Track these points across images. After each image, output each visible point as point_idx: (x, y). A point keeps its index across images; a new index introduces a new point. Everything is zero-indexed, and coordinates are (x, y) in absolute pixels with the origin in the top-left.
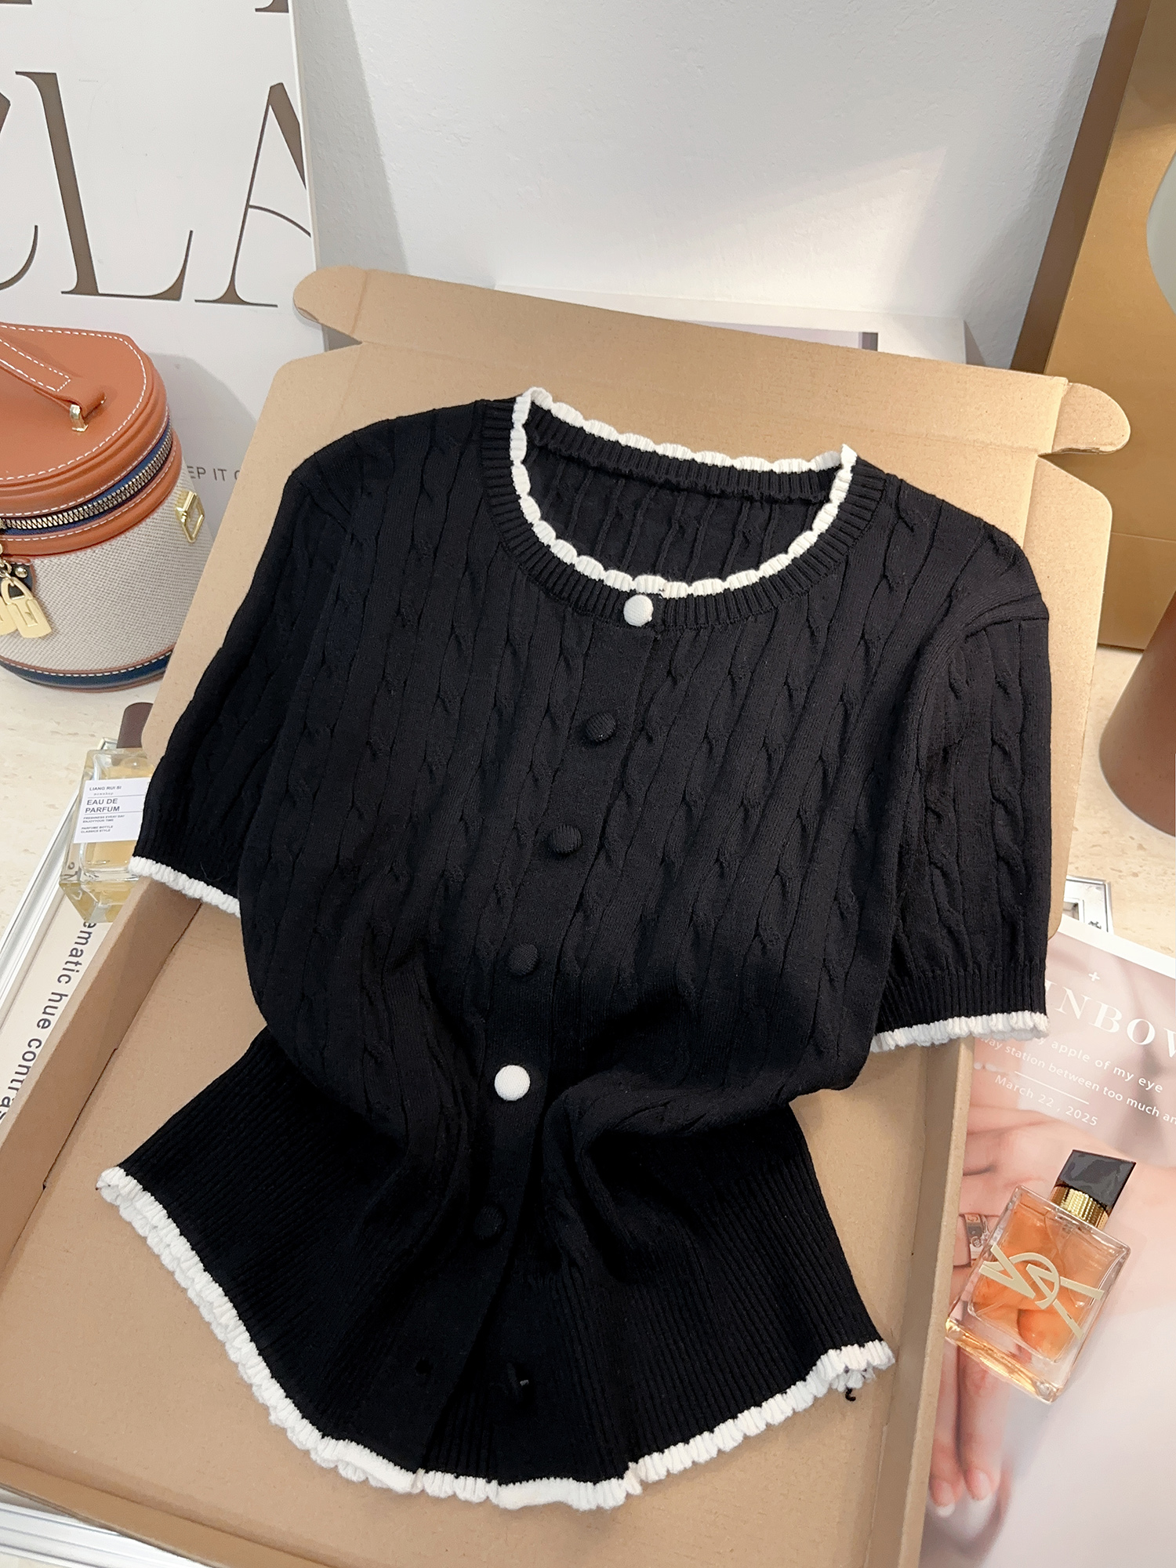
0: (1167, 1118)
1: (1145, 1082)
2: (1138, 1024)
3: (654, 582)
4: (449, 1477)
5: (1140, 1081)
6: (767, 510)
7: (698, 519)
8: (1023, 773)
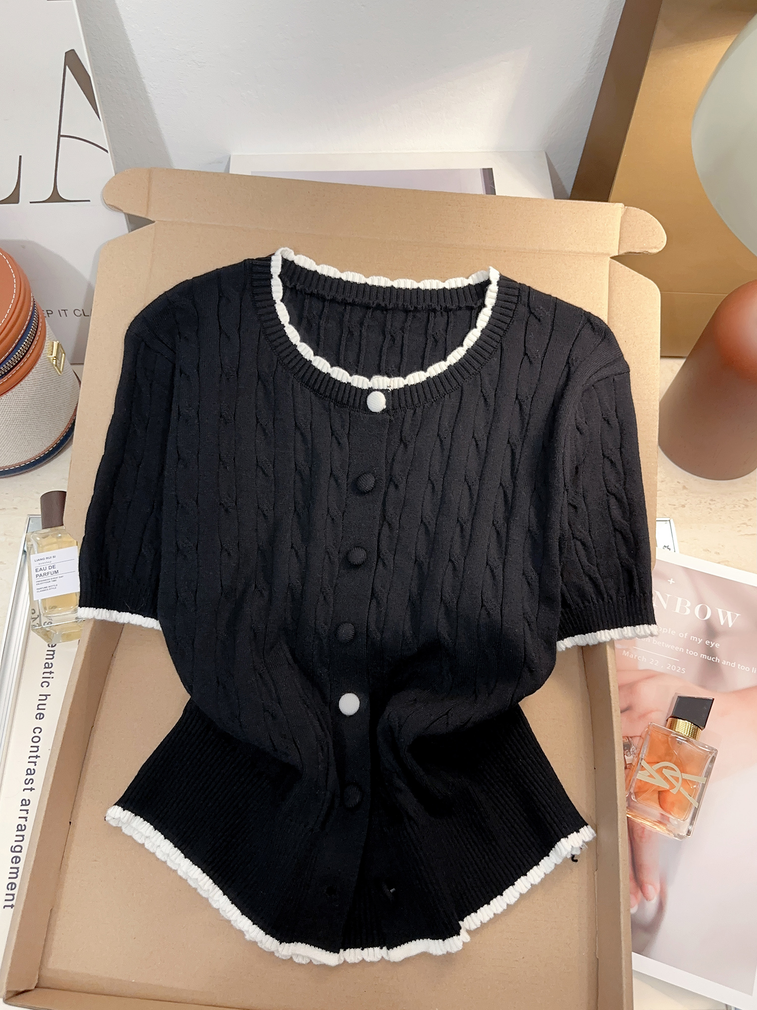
0: (724, 663)
1: (709, 643)
2: (701, 606)
4: (358, 950)
5: (706, 642)
6: (446, 317)
7: (402, 329)
8: (625, 474)
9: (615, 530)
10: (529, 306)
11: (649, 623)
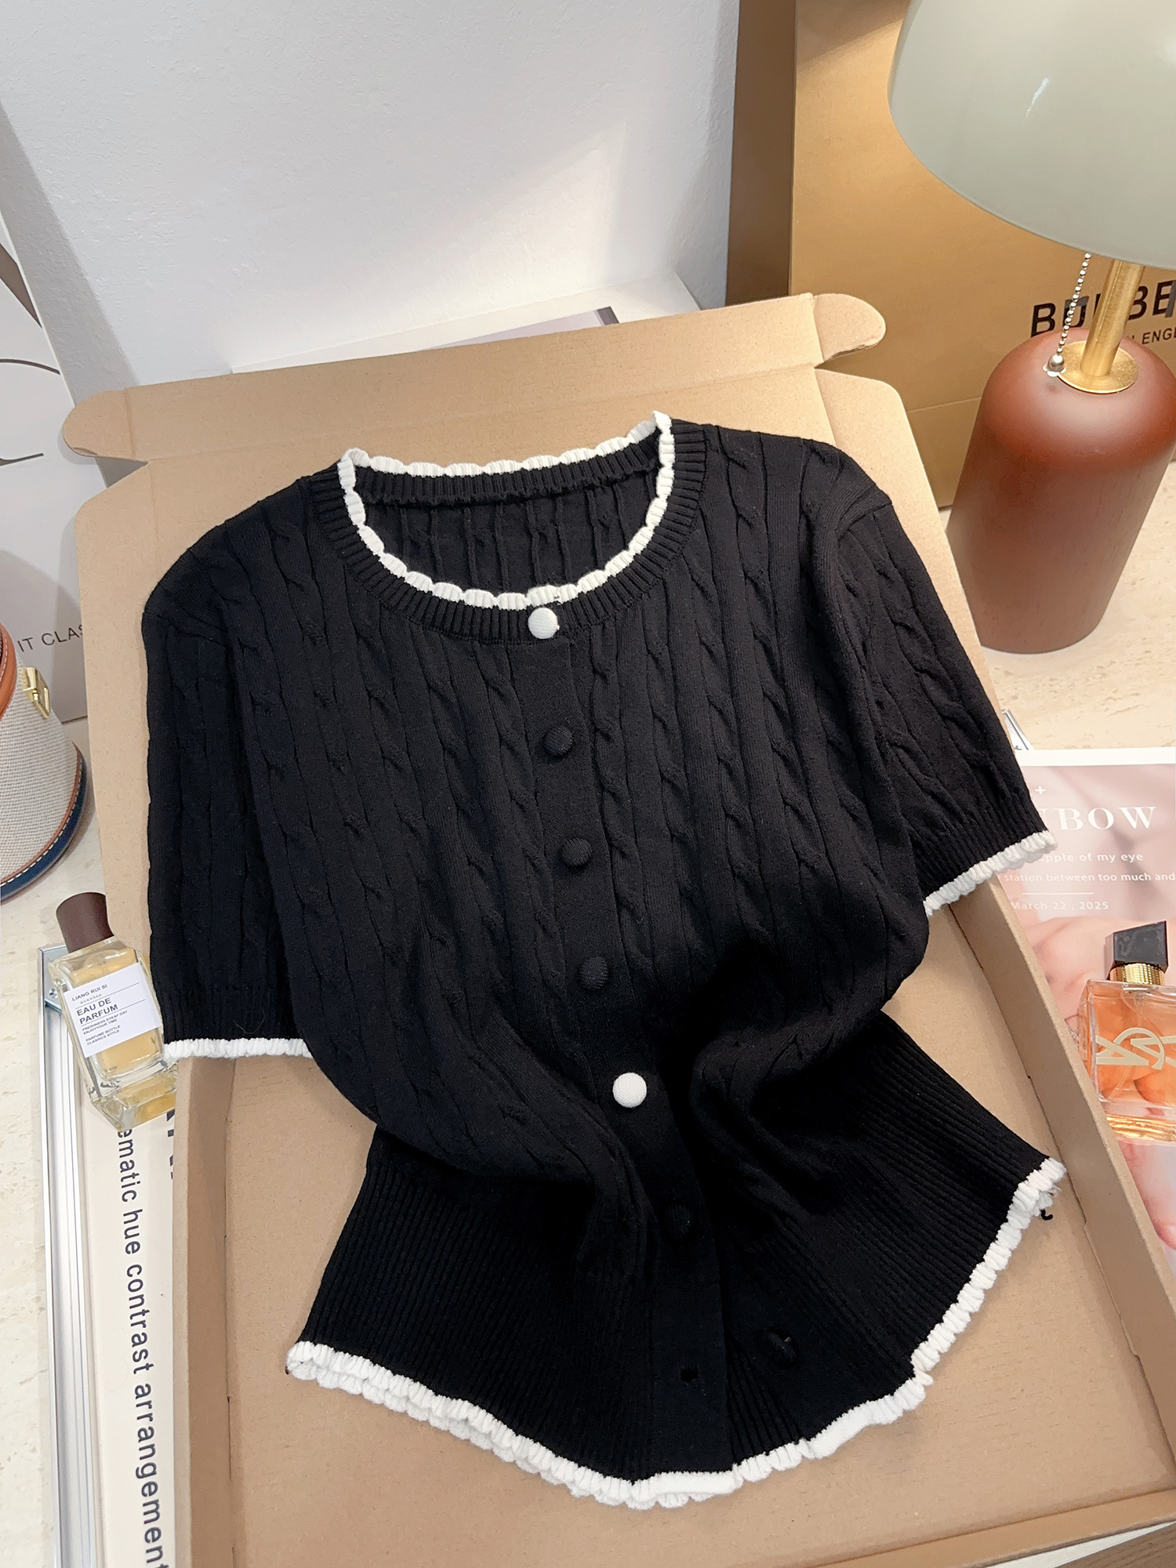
0: (1158, 878)
1: (1126, 857)
2: (1095, 812)
3: (546, 591)
4: (761, 1457)
5: (1122, 857)
6: (610, 492)
7: (553, 521)
8: (932, 640)
9: (944, 718)
10: (725, 453)
11: (1038, 830)
